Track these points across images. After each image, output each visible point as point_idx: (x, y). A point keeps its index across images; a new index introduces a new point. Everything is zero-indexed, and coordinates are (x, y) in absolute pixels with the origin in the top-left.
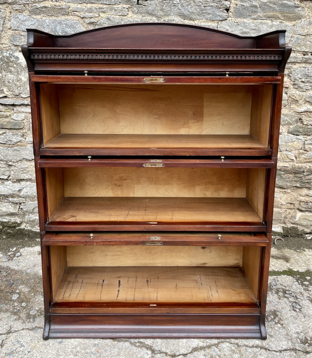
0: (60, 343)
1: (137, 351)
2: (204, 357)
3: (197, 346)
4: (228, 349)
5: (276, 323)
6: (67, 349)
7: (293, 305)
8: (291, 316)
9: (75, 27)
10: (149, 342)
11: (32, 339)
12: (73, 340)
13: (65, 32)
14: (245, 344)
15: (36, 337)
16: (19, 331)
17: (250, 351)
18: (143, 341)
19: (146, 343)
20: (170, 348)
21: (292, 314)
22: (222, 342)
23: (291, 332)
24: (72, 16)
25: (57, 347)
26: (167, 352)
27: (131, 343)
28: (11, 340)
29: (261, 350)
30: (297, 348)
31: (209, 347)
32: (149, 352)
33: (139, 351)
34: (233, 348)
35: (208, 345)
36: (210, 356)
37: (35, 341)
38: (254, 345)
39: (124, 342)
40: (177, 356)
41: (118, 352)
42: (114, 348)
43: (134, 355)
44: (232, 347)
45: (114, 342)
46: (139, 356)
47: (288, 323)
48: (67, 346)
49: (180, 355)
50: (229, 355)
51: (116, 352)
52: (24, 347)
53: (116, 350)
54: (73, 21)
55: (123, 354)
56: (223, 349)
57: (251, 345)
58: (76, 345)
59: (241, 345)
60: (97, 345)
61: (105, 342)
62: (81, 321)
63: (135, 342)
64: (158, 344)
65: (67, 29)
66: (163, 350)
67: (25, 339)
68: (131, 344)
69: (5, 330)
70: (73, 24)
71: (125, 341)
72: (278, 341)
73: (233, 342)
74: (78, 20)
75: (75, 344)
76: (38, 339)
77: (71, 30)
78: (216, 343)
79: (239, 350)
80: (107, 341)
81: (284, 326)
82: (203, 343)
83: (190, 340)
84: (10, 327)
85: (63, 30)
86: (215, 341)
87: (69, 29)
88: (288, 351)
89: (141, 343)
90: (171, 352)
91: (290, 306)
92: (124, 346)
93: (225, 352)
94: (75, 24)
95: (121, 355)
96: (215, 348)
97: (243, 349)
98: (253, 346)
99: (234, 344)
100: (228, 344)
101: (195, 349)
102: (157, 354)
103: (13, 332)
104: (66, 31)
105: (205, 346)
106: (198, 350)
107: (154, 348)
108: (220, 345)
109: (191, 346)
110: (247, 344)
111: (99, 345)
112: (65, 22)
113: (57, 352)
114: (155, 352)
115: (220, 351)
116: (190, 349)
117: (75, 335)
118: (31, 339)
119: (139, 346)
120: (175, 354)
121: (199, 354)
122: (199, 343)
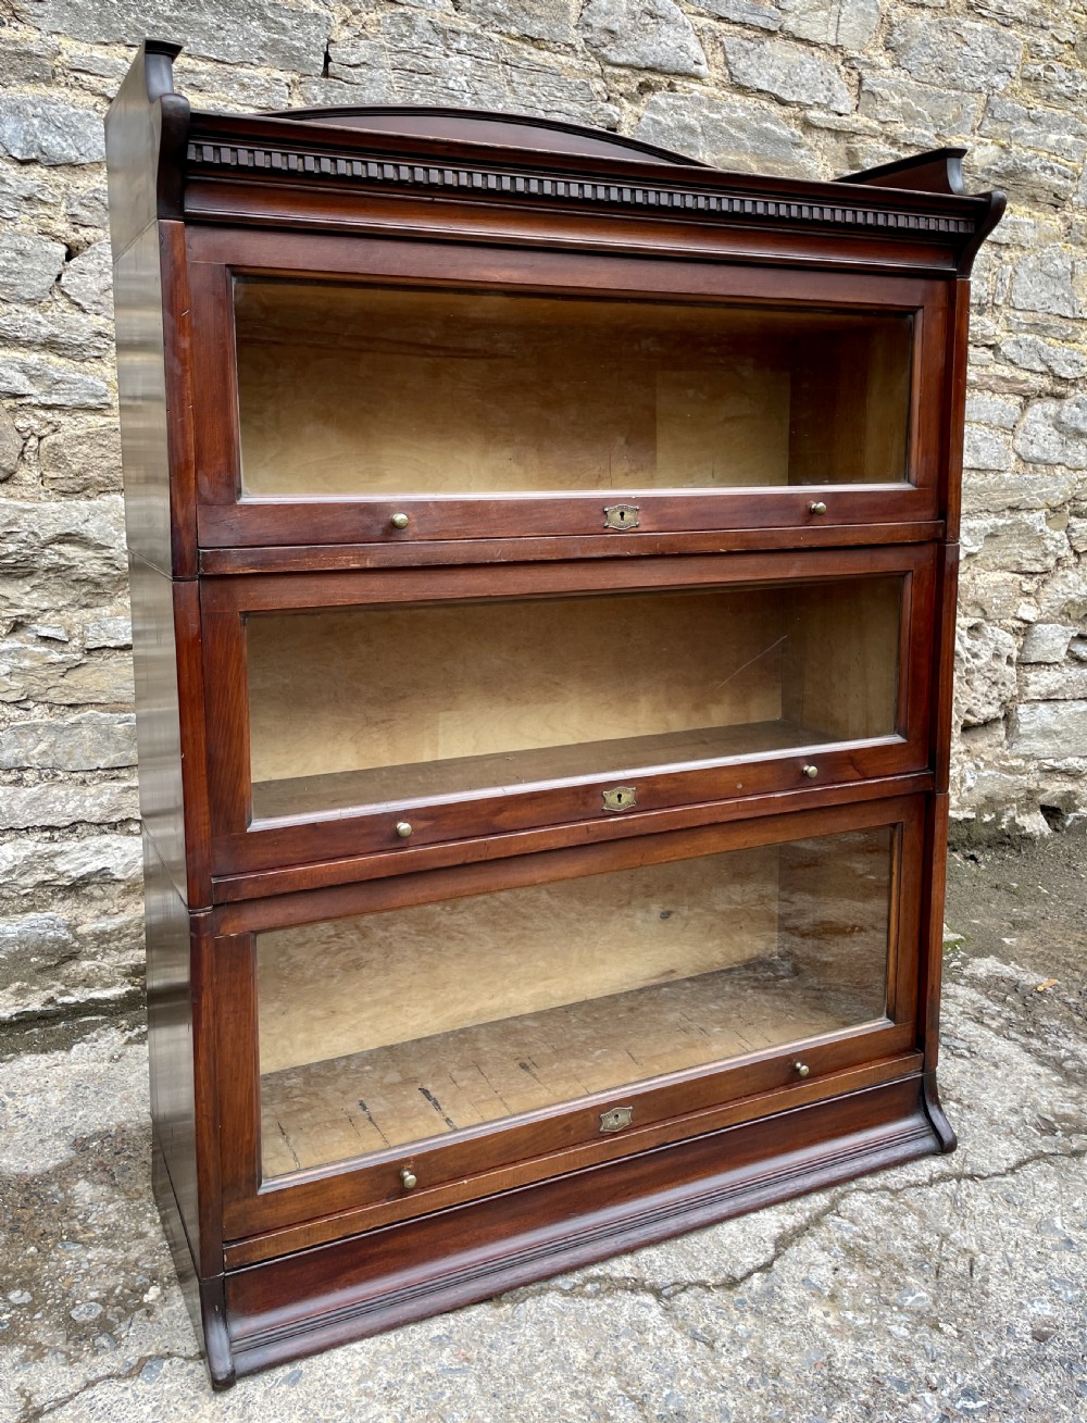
0: (294, 1380)
2: (826, 1253)
3: (781, 1231)
4: (873, 1211)
6: (338, 1392)
7: (943, 1043)
8: (964, 1073)
9: (82, 135)
10: (622, 1268)
11: (159, 1407)
12: (338, 1352)
13: (40, 148)
14: (908, 1182)
15: (174, 1394)
16: (77, 1394)
17: (936, 1194)
18: (602, 1273)
19: (616, 1274)
20: (705, 1264)
22: (843, 1196)
23: (996, 1113)
24: (66, 90)
25: (293, 1397)
26: (702, 1278)
27: (564, 1293)
29: (962, 1183)
30: (1045, 1151)
31: (817, 1220)
32: (649, 1299)
33: (609, 1305)
35: (810, 1216)
36: (840, 1246)
37: (176, 1409)
38: (934, 1175)
39: (538, 1298)
40: (743, 1279)
41: (541, 1335)
42: (519, 1327)
43: (604, 1326)
44: (881, 1201)
45: (502, 1310)
46: (622, 1321)
47: (969, 1092)
48: (329, 1382)
49: (750, 1274)
50: (889, 1227)
51: (532, 1336)
53: (529, 1331)
54: (72, 110)
55: (563, 1334)
56: (862, 1215)
57: (926, 1180)
58: (363, 1365)
59: (899, 1187)
60: (444, 1338)
61: (468, 1321)
62: (354, 1266)
63: (575, 1286)
64: (658, 1264)
65: (50, 138)
66: (685, 1279)
67: (129, 1415)
68: (564, 1295)
70: (74, 119)
71: (542, 1292)
72: (985, 1147)
73: (872, 1187)
74: (95, 105)
75: (357, 1365)
76: (184, 1399)
77: (64, 144)
78: (827, 1202)
79: (903, 1203)
80: (472, 1314)
81: (965, 1102)
82: (793, 1217)
83: (745, 1219)
84: (22, 1395)
85: (29, 138)
86: (820, 1200)
87: (59, 139)
88: (1030, 1165)
89: (598, 1279)
90: (715, 1274)
92: (547, 1309)
93: (870, 1220)
94: (81, 119)
95: (558, 1339)
96: (836, 1218)
97: (911, 1196)
98: (932, 1182)
99: (877, 1189)
100: (862, 1197)
101: (783, 1242)
102: (674, 1294)
103: (51, 1410)
104: (44, 144)
105: (804, 1222)
106: (792, 1241)
107: (651, 1281)
108: (841, 1207)
109: (763, 1235)
110: (913, 1179)
111: (456, 1336)
112: (39, 109)
113: (306, 1414)
115: (853, 1222)
116: (767, 1245)
117: (342, 1330)
118: (154, 1410)
119: (598, 1292)
120: (729, 1276)
121: (804, 1249)
122: (779, 1221)
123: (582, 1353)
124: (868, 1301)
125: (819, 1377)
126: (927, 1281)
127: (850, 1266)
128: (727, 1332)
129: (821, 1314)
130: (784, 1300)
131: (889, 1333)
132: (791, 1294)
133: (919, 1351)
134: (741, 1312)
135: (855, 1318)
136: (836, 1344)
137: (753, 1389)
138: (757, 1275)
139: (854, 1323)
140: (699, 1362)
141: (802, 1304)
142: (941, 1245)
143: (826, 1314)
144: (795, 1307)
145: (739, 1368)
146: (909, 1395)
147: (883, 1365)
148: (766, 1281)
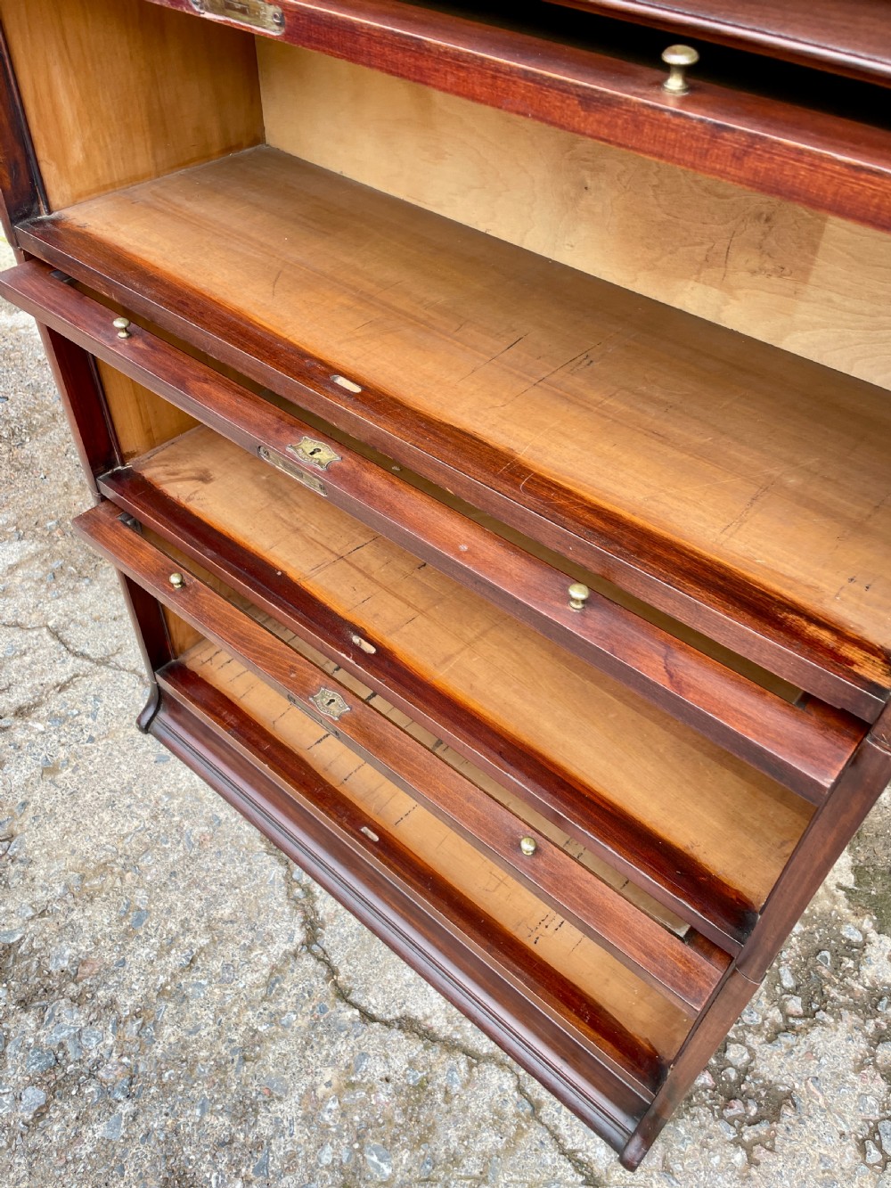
0: (161, 760)
1: (280, 909)
2: (407, 1066)
3: (421, 1018)
4: (491, 1099)
5: (737, 1142)
6: (155, 787)
7: (880, 1125)
10: (326, 905)
12: (188, 770)
14: (556, 1127)
17: (549, 1161)
18: (318, 894)
19: (318, 905)
20: (356, 967)
21: (835, 1155)
22: (501, 1064)
25: (146, 766)
26: (340, 969)
27: (288, 878)
28: (90, 685)
31: (451, 1046)
32: (299, 936)
33: (283, 912)
34: (510, 1109)
35: (456, 1040)
36: (423, 1077)
38: (580, 1155)
39: (276, 861)
40: (349, 1002)
41: (239, 878)
42: (243, 861)
44: (510, 1105)
45: (259, 844)
46: (270, 927)
47: (779, 1173)
48: (163, 778)
49: (356, 1006)
50: (474, 1120)
51: (236, 873)
52: (95, 719)
53: (240, 869)
55: (244, 892)
56: (480, 1088)
57: (569, 1146)
58: (181, 789)
59: (545, 1120)
60: (217, 822)
61: (239, 828)
63: (297, 882)
66: (333, 957)
67: (114, 701)
68: (285, 878)
69: (103, 649)
71: (280, 860)
73: (528, 1091)
75: (180, 786)
78: (485, 1051)
79: (519, 1127)
80: (247, 828)
81: (753, 1172)
82: (445, 1024)
86: (485, 1045)
89: (308, 892)
90: (349, 978)
91: (867, 1121)
92: (267, 872)
93: (476, 1100)
95: (238, 890)
96: (463, 1066)
97: (536, 1133)
98: (570, 1156)
99: (528, 1098)
100: (509, 1084)
101: (407, 1024)
102: (313, 954)
103: (111, 667)
105: (443, 1036)
106: (411, 1031)
107: (324, 932)
108: (484, 1067)
109: (408, 1004)
110: (563, 1131)
111: (223, 828)
113: (134, 779)
114: (315, 947)
115: (467, 1083)
116: (397, 1011)
117: (198, 765)
118: (123, 709)
119: (296, 899)
120: (350, 990)
121: (403, 1046)
122: (434, 1012)
123: (228, 911)
124: (356, 1118)
125: (254, 1094)
126: (409, 1171)
127: (398, 1092)
128: (283, 1007)
129: (327, 1079)
130: (333, 1043)
131: (321, 1146)
132: (343, 1048)
133: (306, 1178)
134: (312, 1012)
135: (330, 1111)
136: (293, 1101)
137: (224, 1045)
138: (357, 1012)
139: (324, 1111)
140: (242, 996)
141: (334, 1061)
142: (467, 1178)
143: (329, 1084)
144: (328, 1055)
145: (243, 1029)
146: (252, 1176)
147: (280, 1148)
148: (353, 1023)
